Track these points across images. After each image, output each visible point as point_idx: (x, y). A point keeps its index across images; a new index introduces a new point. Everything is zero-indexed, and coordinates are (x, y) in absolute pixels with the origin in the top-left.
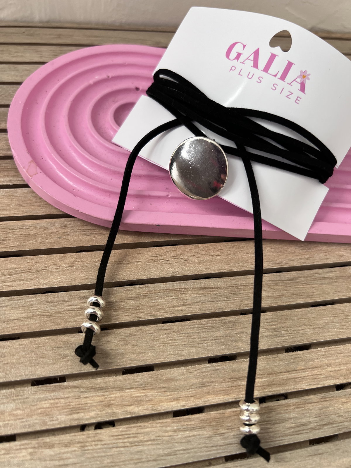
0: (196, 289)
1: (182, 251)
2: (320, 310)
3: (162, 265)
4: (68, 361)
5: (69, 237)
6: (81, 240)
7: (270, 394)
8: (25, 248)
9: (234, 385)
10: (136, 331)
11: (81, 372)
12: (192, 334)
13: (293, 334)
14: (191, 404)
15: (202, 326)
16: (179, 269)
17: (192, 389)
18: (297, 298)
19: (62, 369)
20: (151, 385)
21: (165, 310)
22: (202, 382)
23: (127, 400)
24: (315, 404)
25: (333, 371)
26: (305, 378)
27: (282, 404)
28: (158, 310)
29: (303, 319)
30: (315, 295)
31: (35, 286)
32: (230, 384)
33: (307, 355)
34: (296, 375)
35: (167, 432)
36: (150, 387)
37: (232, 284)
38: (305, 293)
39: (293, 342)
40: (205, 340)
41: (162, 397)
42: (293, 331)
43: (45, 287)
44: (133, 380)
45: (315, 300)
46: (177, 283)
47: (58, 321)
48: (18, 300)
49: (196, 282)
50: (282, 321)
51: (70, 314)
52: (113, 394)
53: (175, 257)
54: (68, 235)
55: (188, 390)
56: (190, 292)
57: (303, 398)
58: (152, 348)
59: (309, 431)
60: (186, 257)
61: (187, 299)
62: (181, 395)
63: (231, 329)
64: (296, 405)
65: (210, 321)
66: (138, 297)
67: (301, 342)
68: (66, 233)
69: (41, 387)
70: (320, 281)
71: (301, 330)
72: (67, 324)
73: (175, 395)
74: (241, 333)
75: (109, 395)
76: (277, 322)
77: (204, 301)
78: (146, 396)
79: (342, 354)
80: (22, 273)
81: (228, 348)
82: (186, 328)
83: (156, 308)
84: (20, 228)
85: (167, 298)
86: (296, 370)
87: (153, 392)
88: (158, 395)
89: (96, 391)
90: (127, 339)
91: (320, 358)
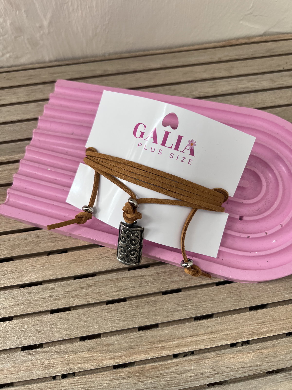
0: (129, 278)
2: (220, 288)
3: (105, 261)
4: (42, 334)
5: (41, 244)
6: (49, 246)
7: (177, 353)
8: (12, 255)
9: (151, 347)
10: (86, 311)
11: (50, 341)
12: (124, 312)
13: (197, 308)
14: (123, 361)
15: (132, 305)
16: (117, 263)
17: (123, 350)
19: (38, 340)
20: (96, 348)
21: (106, 295)
22: (131, 346)
23: (80, 360)
24: (210, 359)
25: (225, 335)
26: (204, 340)
27: (186, 360)
29: (206, 296)
31: (20, 283)
32: (150, 347)
33: (207, 323)
34: (198, 338)
35: (107, 380)
36: (96, 350)
37: (155, 272)
39: (196, 314)
40: (134, 316)
41: (103, 357)
42: (198, 305)
43: (26, 283)
44: (85, 345)
45: (216, 280)
46: (115, 275)
47: (35, 306)
48: (9, 293)
50: (190, 298)
51: (43, 301)
52: (71, 356)
54: (40, 243)
55: (121, 352)
56: (124, 280)
57: (201, 355)
58: (97, 322)
59: (204, 379)
61: (122, 286)
62: (116, 355)
63: (153, 307)
64: (196, 360)
65: (138, 302)
66: (88, 286)
67: (203, 314)
68: (39, 242)
71: (204, 305)
72: (41, 308)
73: (112, 355)
74: (159, 309)
75: (69, 357)
76: (186, 299)
77: (134, 287)
78: (92, 356)
79: (233, 322)
80: (11, 273)
81: (150, 321)
82: (120, 307)
83: (100, 294)
84: (8, 240)
85: (108, 286)
86: (198, 335)
87: (97, 354)
88: (101, 356)
89: (60, 354)
90: (81, 317)
91: (217, 325)
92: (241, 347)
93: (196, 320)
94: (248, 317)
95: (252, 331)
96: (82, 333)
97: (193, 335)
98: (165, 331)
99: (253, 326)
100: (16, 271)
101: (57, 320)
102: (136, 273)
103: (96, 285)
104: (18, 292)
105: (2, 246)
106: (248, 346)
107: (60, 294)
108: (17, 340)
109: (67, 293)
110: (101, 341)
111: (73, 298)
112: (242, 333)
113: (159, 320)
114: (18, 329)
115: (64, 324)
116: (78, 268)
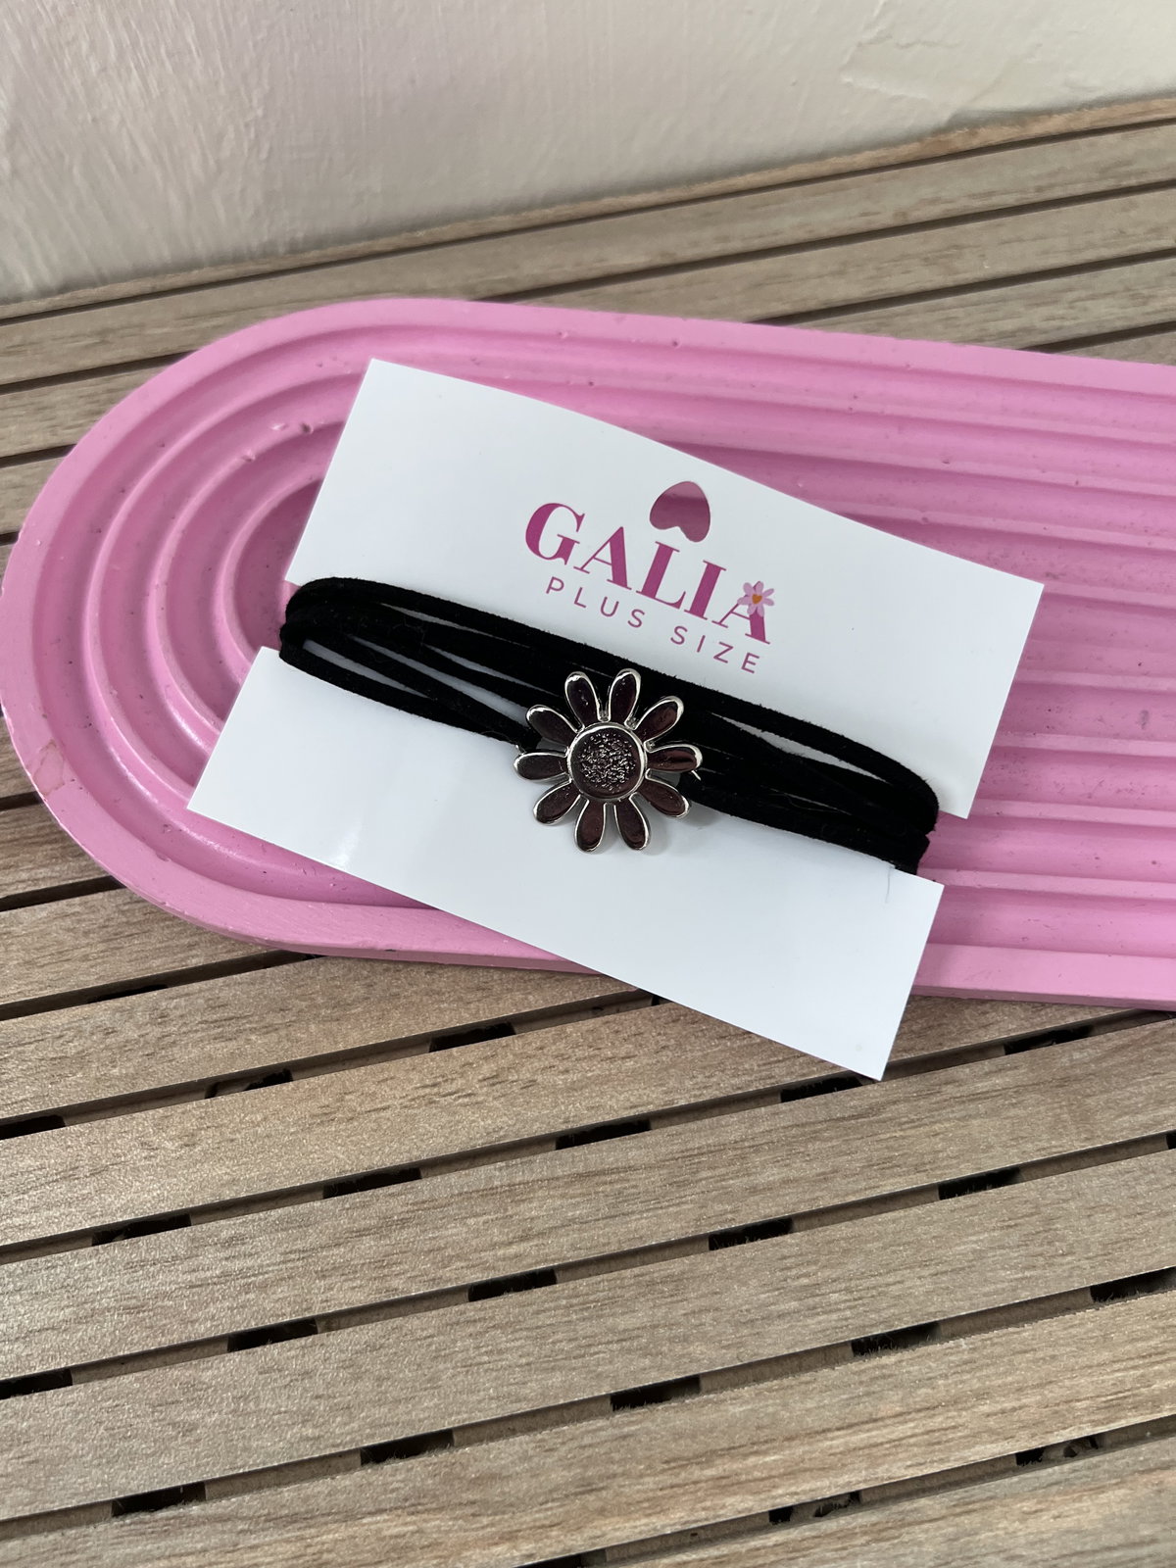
0: (560, 1183)
1: (515, 1055)
3: (455, 1113)
4: (198, 1441)
5: (176, 1050)
6: (210, 1056)
7: (789, 1502)
8: (56, 1101)
9: (676, 1481)
10: (382, 1334)
11: (235, 1472)
12: (549, 1331)
13: (866, 1301)
14: (553, 1549)
15: (581, 1299)
16: (505, 1119)
17: (553, 1500)
18: (883, 1175)
19: (183, 1468)
20: (435, 1496)
21: (466, 1260)
22: (583, 1479)
23: (368, 1548)
24: (934, 1525)
25: (995, 1414)
26: (904, 1442)
27: (829, 1532)
28: (446, 1262)
29: (899, 1245)
30: (943, 1159)
31: (93, 1220)
32: (667, 1479)
33: (912, 1365)
34: (877, 1434)
36: (431, 1503)
37: (671, 1153)
38: (910, 1155)
39: (864, 1326)
40: (590, 1346)
41: (467, 1534)
42: (868, 1288)
43: (120, 1220)
44: (383, 1484)
45: (942, 1175)
46: (500, 1169)
47: (164, 1322)
48: (48, 1268)
49: (561, 1159)
50: (830, 1259)
51: (196, 1298)
52: (329, 1532)
53: (494, 1080)
54: (174, 1043)
55: (544, 1507)
56: (540, 1193)
57: (894, 1508)
58: (433, 1382)
60: (528, 1075)
61: (532, 1219)
62: (522, 1524)
63: (672, 1302)
64: (872, 1532)
65: (606, 1283)
66: (385, 1226)
67: (893, 1326)
68: (166, 1040)
69: (130, 1524)
70: (962, 1107)
71: (894, 1284)
72: (189, 1327)
73: (506, 1525)
74: (700, 1311)
75: (318, 1536)
76: (815, 1263)
77: (585, 1219)
78: (420, 1531)
79: (1028, 1355)
80: (53, 1181)
81: (661, 1365)
82: (531, 1311)
83: (439, 1258)
84: (37, 1038)
85: (471, 1221)
86: (875, 1420)
87: (442, 1520)
88: (456, 1527)
89: (281, 1525)
90: (361, 1359)
91: (954, 1373)
92: (1067, 1467)
93: (862, 1354)
94: (1092, 1331)
95: (1111, 1395)
96: (368, 1431)
97: (856, 1421)
98: (731, 1408)
99: (1118, 1371)
100: (73, 1169)
101: (261, 1377)
102: (588, 1156)
103: (419, 1218)
104: (86, 1260)
105: (10, 1066)
106: (1095, 1460)
107: (268, 1265)
108: (94, 1471)
109: (298, 1259)
110: (454, 1464)
111: (324, 1277)
112: (1067, 1402)
113: (702, 1358)
114: (94, 1422)
115: (289, 1396)
116: (339, 1145)
